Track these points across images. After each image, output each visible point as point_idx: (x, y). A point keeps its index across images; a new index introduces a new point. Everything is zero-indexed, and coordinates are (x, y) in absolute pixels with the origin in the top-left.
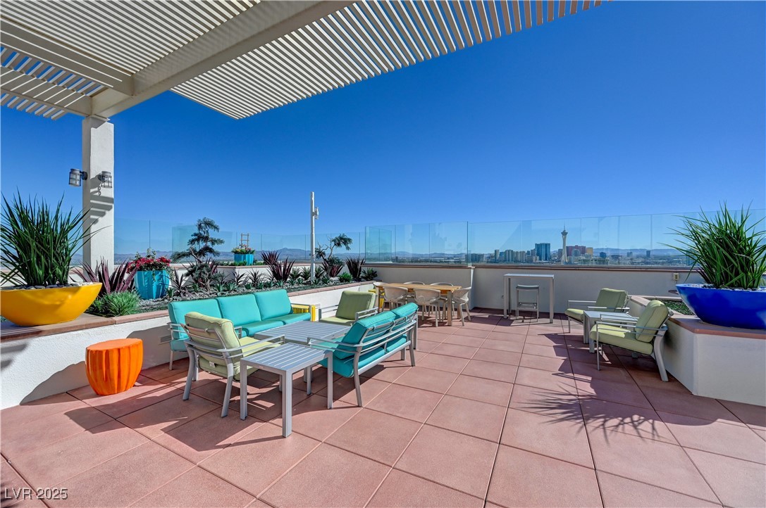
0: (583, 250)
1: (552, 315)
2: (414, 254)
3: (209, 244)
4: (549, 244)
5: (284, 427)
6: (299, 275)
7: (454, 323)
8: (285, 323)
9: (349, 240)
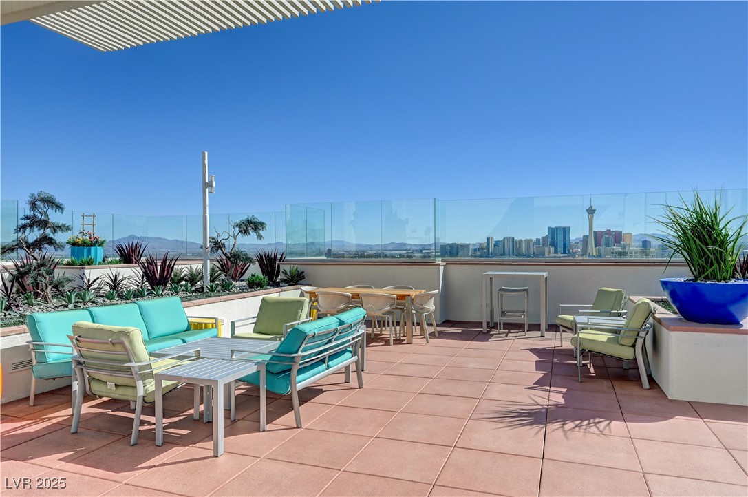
0: (618, 237)
1: (543, 327)
2: (359, 245)
3: (48, 231)
4: (569, 227)
5: (216, 449)
6: (182, 279)
7: (414, 341)
8: (184, 341)
9: (262, 224)
